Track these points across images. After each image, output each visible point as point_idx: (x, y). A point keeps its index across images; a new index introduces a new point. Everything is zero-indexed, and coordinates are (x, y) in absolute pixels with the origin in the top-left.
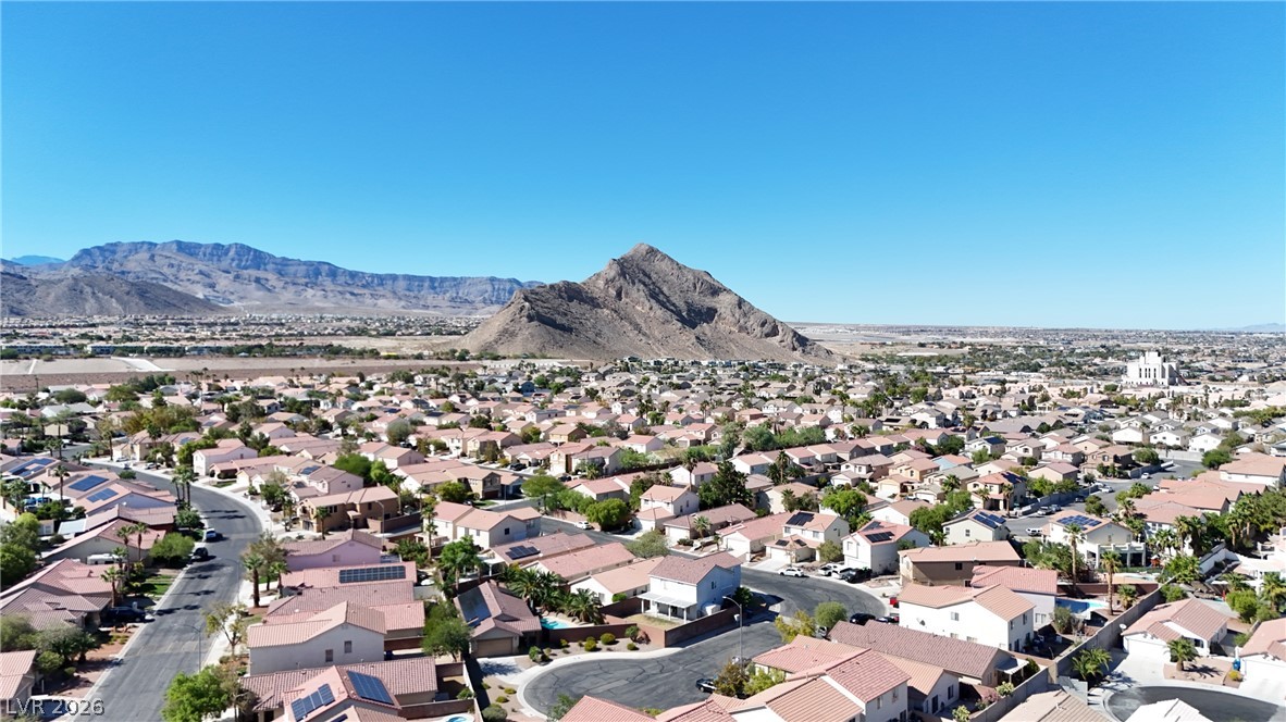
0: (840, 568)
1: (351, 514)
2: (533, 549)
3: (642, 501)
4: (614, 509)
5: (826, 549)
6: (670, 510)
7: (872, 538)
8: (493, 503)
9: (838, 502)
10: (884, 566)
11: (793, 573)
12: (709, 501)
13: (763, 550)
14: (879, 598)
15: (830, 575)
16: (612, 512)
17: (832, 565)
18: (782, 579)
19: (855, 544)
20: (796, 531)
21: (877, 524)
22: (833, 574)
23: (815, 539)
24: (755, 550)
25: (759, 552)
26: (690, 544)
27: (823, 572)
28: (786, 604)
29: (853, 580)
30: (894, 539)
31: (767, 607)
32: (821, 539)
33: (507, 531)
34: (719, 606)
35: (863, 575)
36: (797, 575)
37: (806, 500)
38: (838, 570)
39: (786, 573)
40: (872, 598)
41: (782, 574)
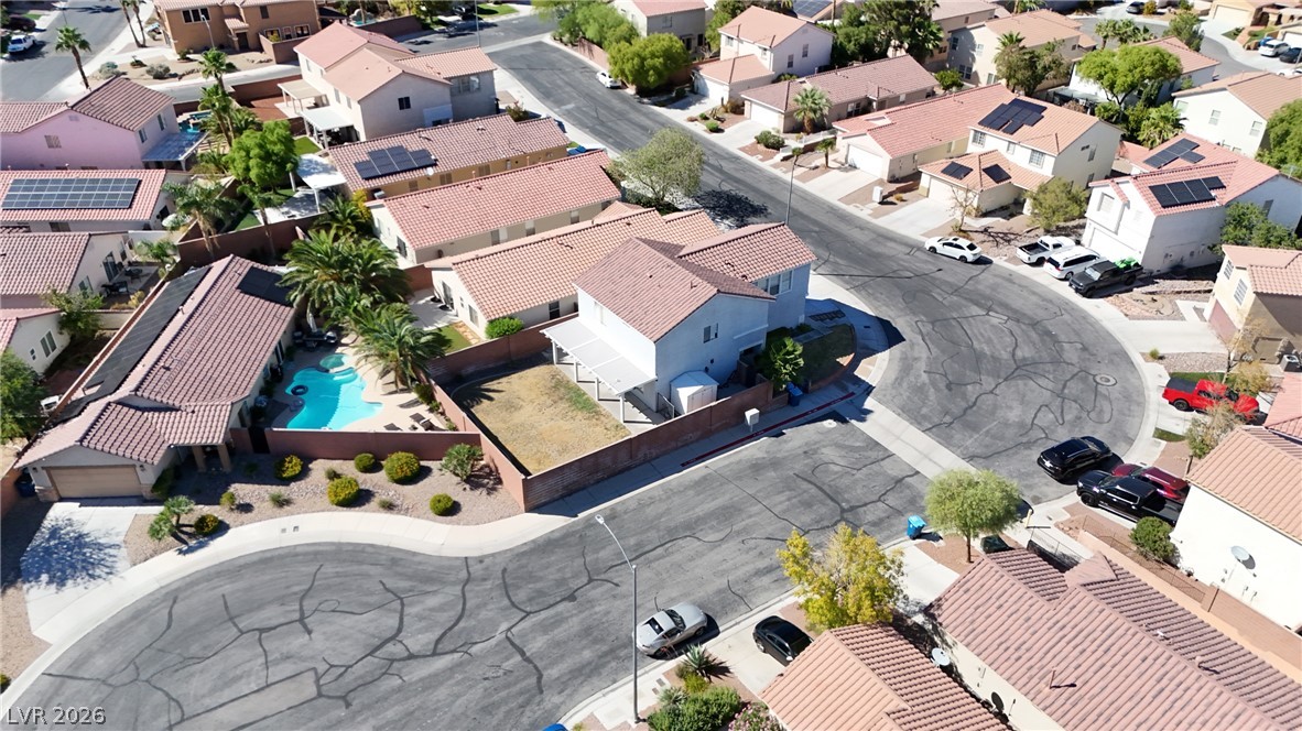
0: (1068, 250)
1: (232, 24)
2: (424, 154)
3: (723, 39)
4: (653, 56)
5: (1049, 200)
6: (767, 65)
7: (1166, 196)
8: (513, 11)
9: (1115, 70)
10: (1175, 258)
11: (957, 253)
12: (851, 47)
13: (917, 176)
14: (1138, 359)
15: (1040, 262)
16: (649, 62)
17: (1050, 240)
18: (928, 266)
19: (1118, 203)
20: (995, 142)
21: (1189, 149)
22: (1047, 266)
23: (1033, 168)
24: (899, 174)
25: (905, 181)
26: (777, 145)
27: (1024, 256)
28: (904, 358)
29: (1091, 291)
30: (1222, 197)
31: (854, 364)
32: (1046, 169)
33: (404, 103)
34: (714, 386)
35: (1118, 280)
36: (963, 259)
37: (1047, 60)
38: (1060, 257)
39: (940, 249)
40: (1121, 357)
41: (933, 250)
